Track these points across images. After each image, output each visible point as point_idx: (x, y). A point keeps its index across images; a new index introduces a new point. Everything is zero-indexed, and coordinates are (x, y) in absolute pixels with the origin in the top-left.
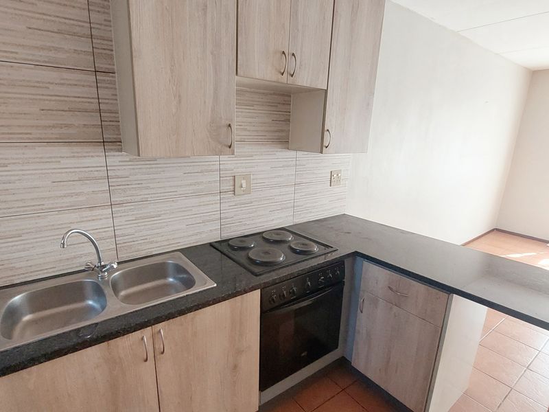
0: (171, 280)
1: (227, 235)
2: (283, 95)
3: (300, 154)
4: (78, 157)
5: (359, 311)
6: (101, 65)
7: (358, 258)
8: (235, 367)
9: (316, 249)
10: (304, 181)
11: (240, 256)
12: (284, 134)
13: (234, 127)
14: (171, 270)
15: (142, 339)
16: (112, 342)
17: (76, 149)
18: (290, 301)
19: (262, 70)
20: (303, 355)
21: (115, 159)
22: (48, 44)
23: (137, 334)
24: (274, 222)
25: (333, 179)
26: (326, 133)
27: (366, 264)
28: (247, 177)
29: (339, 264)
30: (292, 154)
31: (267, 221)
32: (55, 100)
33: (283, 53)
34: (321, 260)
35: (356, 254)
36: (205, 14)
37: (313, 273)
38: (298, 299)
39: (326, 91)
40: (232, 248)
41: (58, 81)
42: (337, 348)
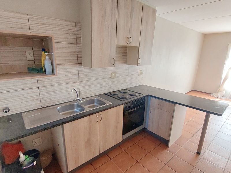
0: (96, 104)
1: (109, 91)
2: (125, 48)
3: (130, 65)
4: (72, 68)
5: (150, 112)
6: (79, 42)
7: (149, 96)
8: (117, 127)
9: (137, 94)
10: (131, 74)
11: (115, 96)
12: (125, 60)
13: (115, 59)
14: (96, 101)
15: (97, 116)
16: (90, 116)
17: (72, 66)
18: (131, 108)
19: (122, 43)
20: (134, 125)
21: (81, 68)
22: (66, 37)
23: (95, 115)
24: (122, 87)
25: (140, 73)
26: (139, 60)
27: (152, 98)
28: (114, 73)
29: (144, 98)
30: (128, 66)
31: (120, 87)
32: (67, 52)
33: (128, 37)
34: (139, 97)
35: (149, 95)
36: (109, 29)
37: (137, 101)
38: (133, 108)
39: (139, 47)
40: (111, 94)
41: (68, 47)
42: (143, 124)
